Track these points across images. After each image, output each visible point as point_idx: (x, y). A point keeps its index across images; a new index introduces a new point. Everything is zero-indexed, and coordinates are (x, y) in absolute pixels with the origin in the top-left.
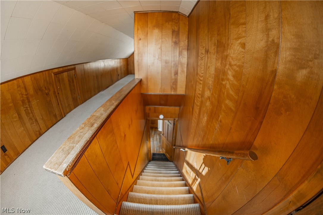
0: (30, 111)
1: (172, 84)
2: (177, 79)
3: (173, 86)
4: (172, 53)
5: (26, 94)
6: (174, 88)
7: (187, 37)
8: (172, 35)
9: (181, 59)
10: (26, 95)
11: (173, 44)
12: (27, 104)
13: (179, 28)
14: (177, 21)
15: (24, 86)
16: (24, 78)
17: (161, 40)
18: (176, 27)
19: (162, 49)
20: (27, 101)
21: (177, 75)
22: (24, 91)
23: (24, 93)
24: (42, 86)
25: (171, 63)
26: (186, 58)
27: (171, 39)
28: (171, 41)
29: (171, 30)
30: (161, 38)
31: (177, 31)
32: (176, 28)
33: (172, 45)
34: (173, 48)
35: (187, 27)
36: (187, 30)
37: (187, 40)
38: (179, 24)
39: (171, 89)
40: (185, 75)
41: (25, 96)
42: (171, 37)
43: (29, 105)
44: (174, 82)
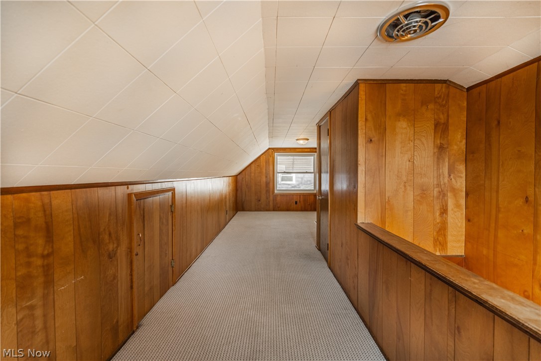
0: (39, 324)
1: (435, 234)
2: (447, 223)
3: (438, 239)
4: (435, 168)
5: (46, 252)
6: (440, 243)
7: (465, 133)
8: (435, 133)
9: (453, 180)
10: (43, 257)
11: (436, 150)
12: (39, 292)
13: (448, 116)
14: (444, 102)
15: (46, 223)
16: (52, 192)
17: (412, 144)
18: (443, 114)
19: (415, 161)
20: (41, 279)
21: (447, 214)
22: (41, 241)
23: (40, 250)
24: (102, 230)
25: (432, 189)
26: (464, 179)
27: (433, 140)
28: (431, 145)
29: (433, 122)
30: (412, 138)
31: (444, 124)
32: (441, 116)
33: (434, 153)
34: (436, 160)
35: (465, 113)
36: (465, 119)
37: (464, 141)
38: (448, 106)
39: (435, 245)
40: (462, 214)
41: (39, 262)
42: (433, 137)
43: (45, 297)
44: (440, 230)
